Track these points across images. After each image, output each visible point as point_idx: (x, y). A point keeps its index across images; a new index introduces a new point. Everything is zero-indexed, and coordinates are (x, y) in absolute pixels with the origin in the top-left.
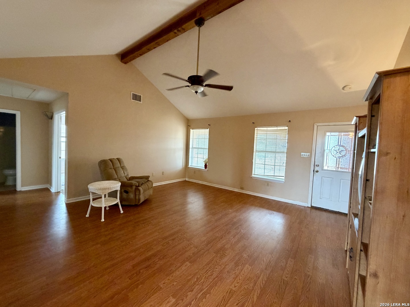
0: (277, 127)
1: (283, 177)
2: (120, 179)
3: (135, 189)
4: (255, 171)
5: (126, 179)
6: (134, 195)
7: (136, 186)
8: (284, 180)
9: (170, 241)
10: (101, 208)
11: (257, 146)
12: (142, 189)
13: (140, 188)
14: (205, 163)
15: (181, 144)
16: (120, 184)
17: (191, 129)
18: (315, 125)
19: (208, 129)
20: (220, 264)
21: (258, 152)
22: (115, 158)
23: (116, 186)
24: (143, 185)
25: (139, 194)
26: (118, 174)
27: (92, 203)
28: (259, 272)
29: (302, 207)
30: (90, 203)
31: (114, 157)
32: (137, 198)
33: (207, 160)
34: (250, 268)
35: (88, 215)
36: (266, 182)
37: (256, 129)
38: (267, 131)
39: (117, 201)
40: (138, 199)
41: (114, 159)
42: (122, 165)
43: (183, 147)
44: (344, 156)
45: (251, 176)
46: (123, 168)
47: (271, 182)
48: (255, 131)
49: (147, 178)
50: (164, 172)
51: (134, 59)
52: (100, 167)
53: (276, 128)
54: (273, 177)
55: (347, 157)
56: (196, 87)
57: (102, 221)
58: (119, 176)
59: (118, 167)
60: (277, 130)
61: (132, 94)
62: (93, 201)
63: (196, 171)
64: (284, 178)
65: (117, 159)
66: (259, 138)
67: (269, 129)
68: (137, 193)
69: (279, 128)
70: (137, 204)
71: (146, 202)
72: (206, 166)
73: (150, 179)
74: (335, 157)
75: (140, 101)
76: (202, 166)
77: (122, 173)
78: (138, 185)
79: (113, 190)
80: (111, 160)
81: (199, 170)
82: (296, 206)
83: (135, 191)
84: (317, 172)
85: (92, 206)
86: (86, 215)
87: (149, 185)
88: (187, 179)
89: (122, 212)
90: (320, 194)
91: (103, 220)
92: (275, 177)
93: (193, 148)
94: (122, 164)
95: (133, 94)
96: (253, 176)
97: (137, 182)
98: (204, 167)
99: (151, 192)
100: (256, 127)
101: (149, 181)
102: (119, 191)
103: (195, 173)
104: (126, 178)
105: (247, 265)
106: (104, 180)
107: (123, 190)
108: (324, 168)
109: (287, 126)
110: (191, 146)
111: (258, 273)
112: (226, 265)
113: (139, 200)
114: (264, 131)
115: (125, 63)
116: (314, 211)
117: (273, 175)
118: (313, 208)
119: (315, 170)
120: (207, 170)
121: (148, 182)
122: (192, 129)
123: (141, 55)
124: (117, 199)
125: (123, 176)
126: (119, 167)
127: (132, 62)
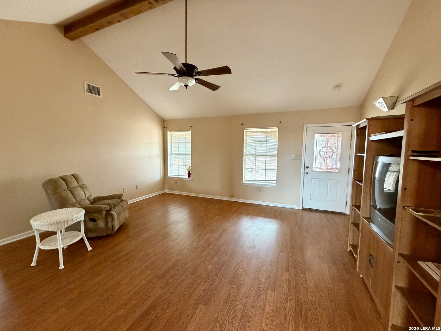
0: (267, 128)
1: (275, 180)
2: (81, 203)
3: (106, 214)
4: (245, 177)
5: (89, 202)
6: (106, 223)
7: (107, 211)
8: (275, 184)
9: (169, 280)
10: (57, 250)
11: (247, 150)
12: (115, 213)
13: (112, 212)
14: (188, 171)
15: (157, 150)
16: (83, 212)
17: (168, 132)
18: (304, 126)
19: (189, 131)
20: (240, 298)
21: (248, 156)
22: (69, 174)
23: (78, 215)
24: (116, 207)
25: (113, 220)
26: (77, 197)
27: (40, 245)
28: (283, 297)
29: (294, 210)
30: (37, 245)
31: (67, 172)
32: (110, 225)
33: (190, 167)
34: (274, 294)
35: (34, 263)
36: (258, 187)
37: (245, 130)
38: (256, 133)
39: (82, 235)
40: (111, 227)
41: (67, 175)
42: (80, 184)
43: (159, 153)
44: (331, 156)
45: (242, 182)
46: (82, 187)
47: (263, 188)
48: (244, 133)
49: (119, 197)
50: (138, 186)
51: (86, 34)
52: (46, 190)
53: (265, 130)
54: (264, 181)
55: (333, 157)
56: (185, 79)
57: (60, 268)
58: (78, 200)
59: (74, 187)
60: (267, 132)
61: (85, 85)
62: (41, 241)
63: (178, 181)
64: (275, 182)
65: (72, 175)
66: (248, 140)
67: (258, 130)
68: (109, 220)
69: (269, 130)
70: (110, 234)
71: (122, 227)
72: (189, 175)
73: (123, 198)
74: (323, 158)
75: (98, 95)
76: (184, 174)
77: (81, 194)
78: (109, 209)
79: (74, 223)
80: (63, 178)
81: (182, 180)
82: (289, 209)
83: (106, 216)
84: (307, 173)
85: (40, 250)
86: (32, 262)
87: (123, 206)
88: (167, 191)
89: (90, 248)
90: (310, 195)
91: (62, 266)
92: (266, 181)
93: (171, 154)
94: (80, 181)
95: (87, 85)
96: (244, 182)
97: (107, 204)
98: (187, 175)
99: (126, 214)
100: (245, 129)
101: (122, 200)
102: (83, 221)
103: (176, 183)
104: (88, 200)
105: (269, 292)
106: (56, 209)
107: (87, 219)
108: (314, 169)
109: (278, 128)
110: (169, 152)
111: (284, 300)
112: (247, 298)
113: (113, 228)
114: (253, 132)
115: (72, 39)
116: (305, 213)
117: (265, 180)
118: (304, 209)
119: (306, 172)
120: (191, 179)
121: (122, 202)
122: (170, 132)
123: (97, 29)
124: (81, 232)
125: (83, 198)
126: (76, 187)
127: (82, 38)
